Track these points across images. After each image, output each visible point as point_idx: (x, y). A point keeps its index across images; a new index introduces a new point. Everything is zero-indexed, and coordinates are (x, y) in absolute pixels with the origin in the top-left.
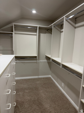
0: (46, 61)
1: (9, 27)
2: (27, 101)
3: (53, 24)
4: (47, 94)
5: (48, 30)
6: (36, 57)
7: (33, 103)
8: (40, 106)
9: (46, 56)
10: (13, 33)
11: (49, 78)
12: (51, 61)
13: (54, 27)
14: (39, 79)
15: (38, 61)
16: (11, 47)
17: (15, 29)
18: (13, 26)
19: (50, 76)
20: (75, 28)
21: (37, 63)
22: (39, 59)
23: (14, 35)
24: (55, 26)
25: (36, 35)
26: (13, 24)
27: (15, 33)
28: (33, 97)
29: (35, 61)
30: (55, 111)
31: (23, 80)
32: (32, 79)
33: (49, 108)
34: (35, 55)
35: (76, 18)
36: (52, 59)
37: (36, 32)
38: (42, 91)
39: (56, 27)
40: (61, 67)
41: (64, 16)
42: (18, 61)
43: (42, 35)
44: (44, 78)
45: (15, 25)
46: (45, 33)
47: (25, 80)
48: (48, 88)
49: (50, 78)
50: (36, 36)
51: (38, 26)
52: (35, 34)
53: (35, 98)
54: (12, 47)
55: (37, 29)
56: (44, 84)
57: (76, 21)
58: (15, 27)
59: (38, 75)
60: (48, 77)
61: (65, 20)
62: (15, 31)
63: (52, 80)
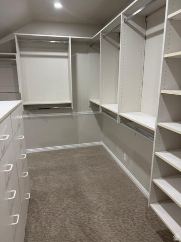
0: (92, 112)
1: (8, 42)
2: (53, 192)
3: (100, 32)
4: (93, 176)
5: (92, 45)
6: (69, 105)
7: (66, 194)
8: (78, 198)
9: (90, 102)
10: (17, 55)
11: (100, 148)
12: (101, 111)
13: (104, 37)
14: (79, 149)
15: (74, 113)
16: (15, 86)
17: (20, 47)
18: (14, 39)
19: (101, 143)
20: (146, 38)
21: (72, 118)
22: (76, 110)
23: (18, 59)
24: (104, 35)
25: (67, 57)
26: (16, 36)
27: (21, 56)
28: (66, 183)
29: (69, 114)
30: (109, 206)
31: (45, 152)
32: (63, 150)
33: (95, 202)
34: (68, 100)
35: (146, 17)
36: (102, 107)
37: (66, 50)
38: (84, 171)
39: (107, 37)
40: (118, 121)
41: (121, 14)
42: (32, 115)
43: (80, 57)
44: (88, 148)
45: (19, 37)
46: (87, 52)
47: (50, 152)
48: (97, 165)
49: (101, 146)
50: (66, 60)
51: (70, 37)
52: (66, 54)
53: (70, 185)
54: (17, 86)
55: (67, 44)
56: (87, 159)
57: (146, 22)
58: (19, 43)
59: (77, 143)
60: (97, 146)
61: (123, 22)
62: (20, 50)
63: (105, 151)
